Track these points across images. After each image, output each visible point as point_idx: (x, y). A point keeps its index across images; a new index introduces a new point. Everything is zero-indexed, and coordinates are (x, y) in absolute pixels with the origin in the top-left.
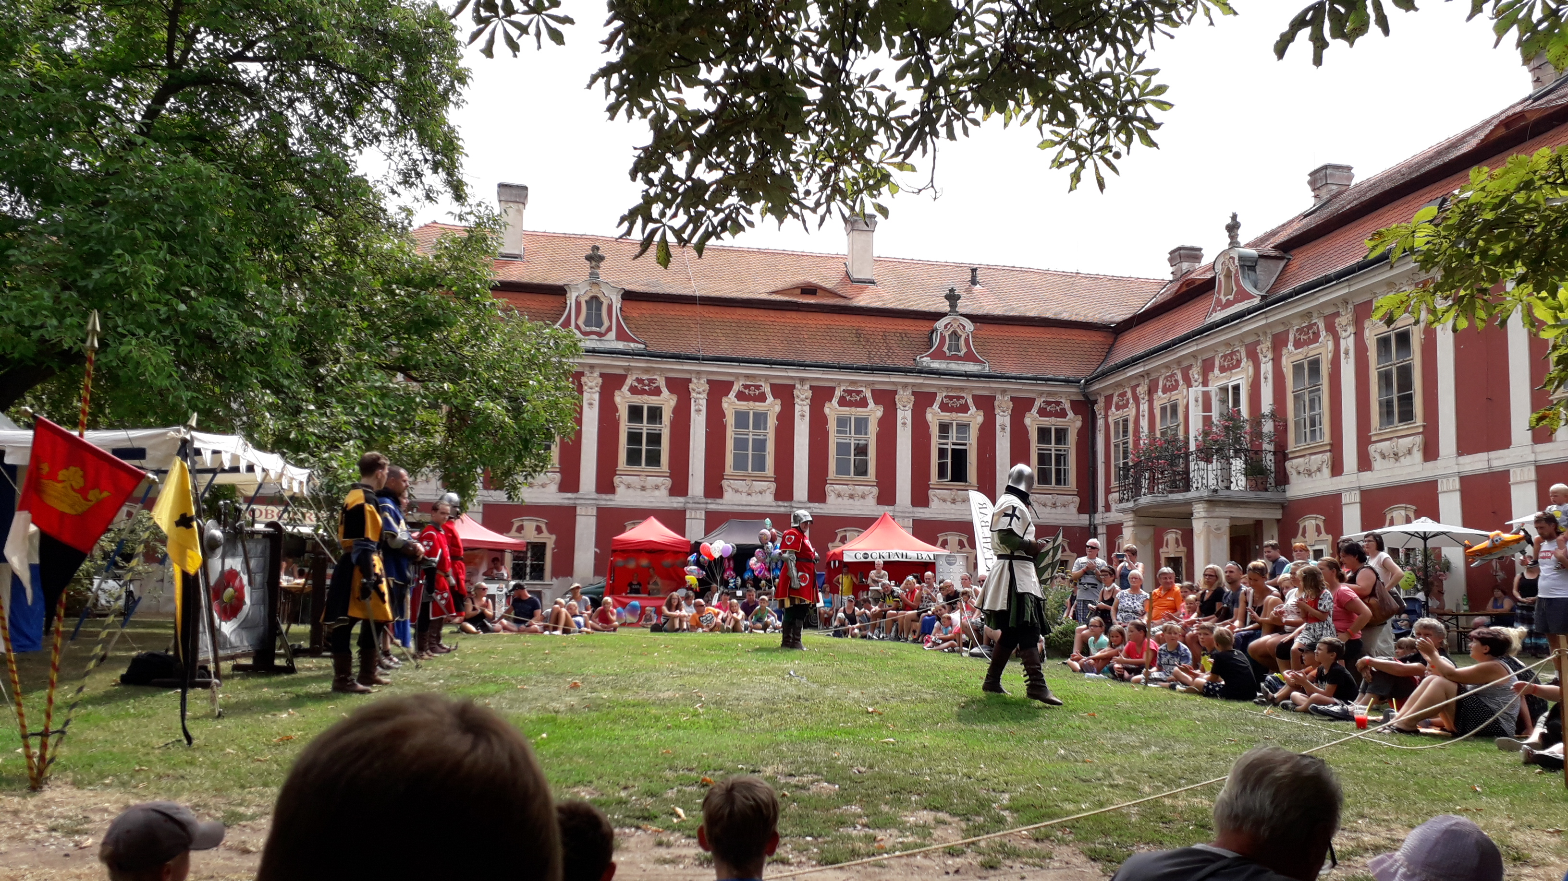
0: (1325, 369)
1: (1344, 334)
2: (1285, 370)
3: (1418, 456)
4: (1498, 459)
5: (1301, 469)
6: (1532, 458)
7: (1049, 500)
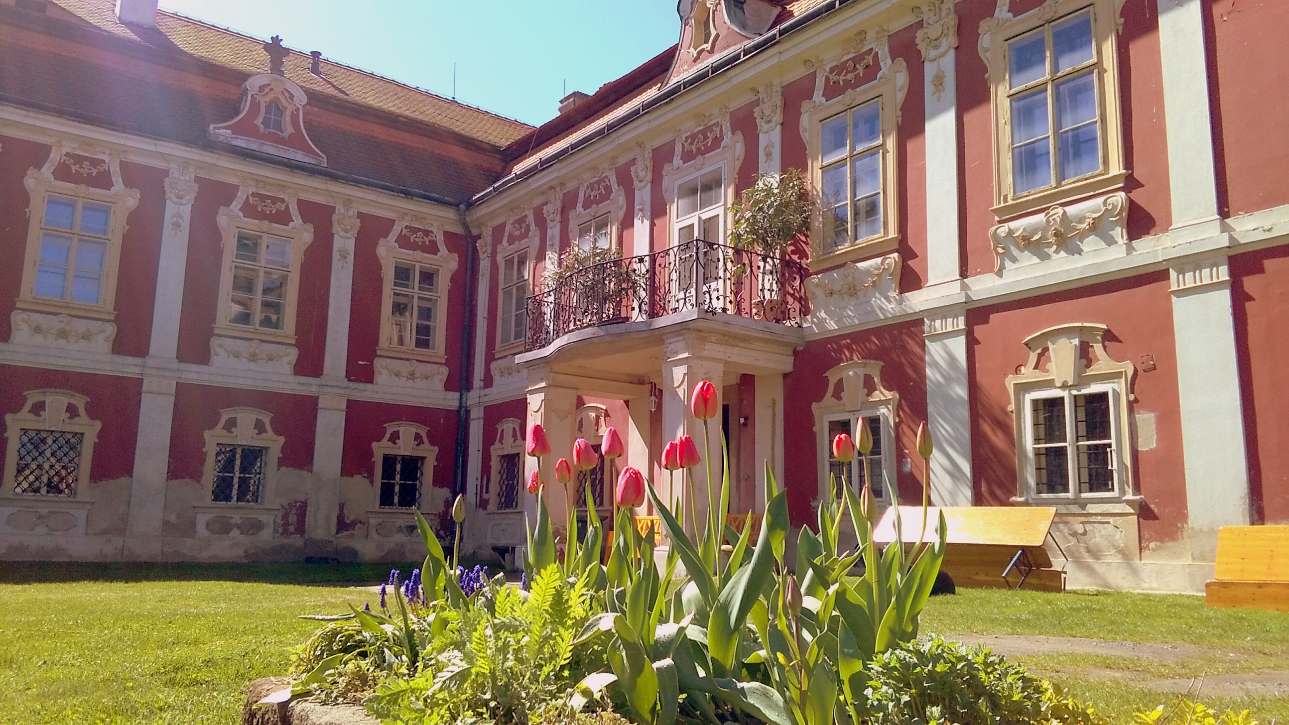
0: (888, 115)
1: (933, 53)
2: (805, 136)
3: (1113, 231)
5: (836, 287)
7: (404, 367)
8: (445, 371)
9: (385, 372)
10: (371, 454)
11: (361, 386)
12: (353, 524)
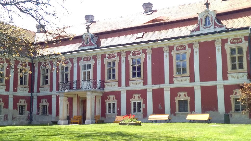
0: (117, 64)
1: (123, 57)
2: (104, 63)
3: (142, 84)
4: (161, 86)
5: (109, 85)
6: (169, 86)
7: (22, 89)
8: (28, 89)
9: (19, 90)
10: (17, 105)
11: (15, 93)
12: (15, 118)
